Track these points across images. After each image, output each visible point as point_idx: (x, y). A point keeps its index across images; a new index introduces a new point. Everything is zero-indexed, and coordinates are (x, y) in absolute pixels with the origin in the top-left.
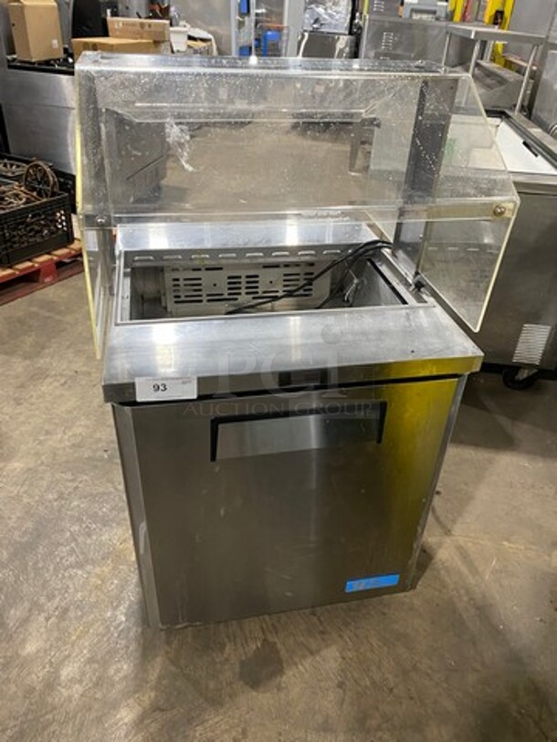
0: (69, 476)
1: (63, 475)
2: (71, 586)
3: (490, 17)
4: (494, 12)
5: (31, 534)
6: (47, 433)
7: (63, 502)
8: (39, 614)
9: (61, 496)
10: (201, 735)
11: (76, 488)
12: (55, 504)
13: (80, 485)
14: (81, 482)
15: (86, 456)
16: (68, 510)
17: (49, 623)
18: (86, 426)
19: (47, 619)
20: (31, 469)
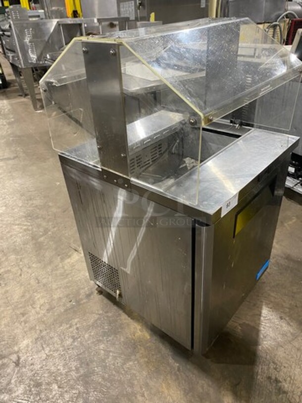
0: (65, 326)
1: (61, 328)
2: (135, 372)
3: (71, 14)
4: (72, 12)
5: (81, 367)
6: (23, 314)
7: (79, 340)
8: (136, 397)
9: (74, 339)
10: (262, 378)
11: (77, 329)
12: (76, 344)
13: (78, 326)
14: (76, 324)
15: (62, 311)
16: (86, 341)
17: (146, 396)
18: (42, 297)
19: (143, 396)
20: (37, 339)
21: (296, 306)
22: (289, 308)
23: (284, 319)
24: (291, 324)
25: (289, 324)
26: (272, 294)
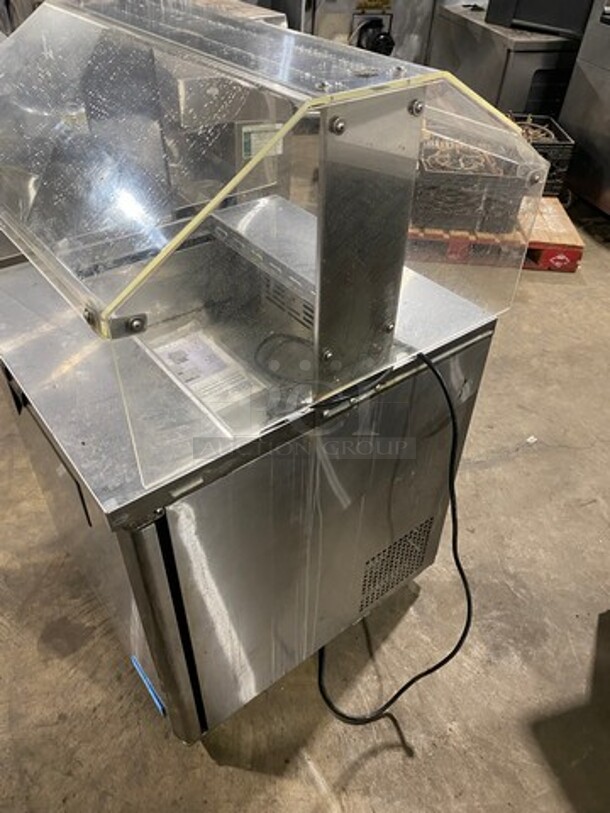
21: (69, 774)
22: (73, 752)
23: (57, 723)
24: (39, 730)
25: (43, 724)
26: (125, 736)
